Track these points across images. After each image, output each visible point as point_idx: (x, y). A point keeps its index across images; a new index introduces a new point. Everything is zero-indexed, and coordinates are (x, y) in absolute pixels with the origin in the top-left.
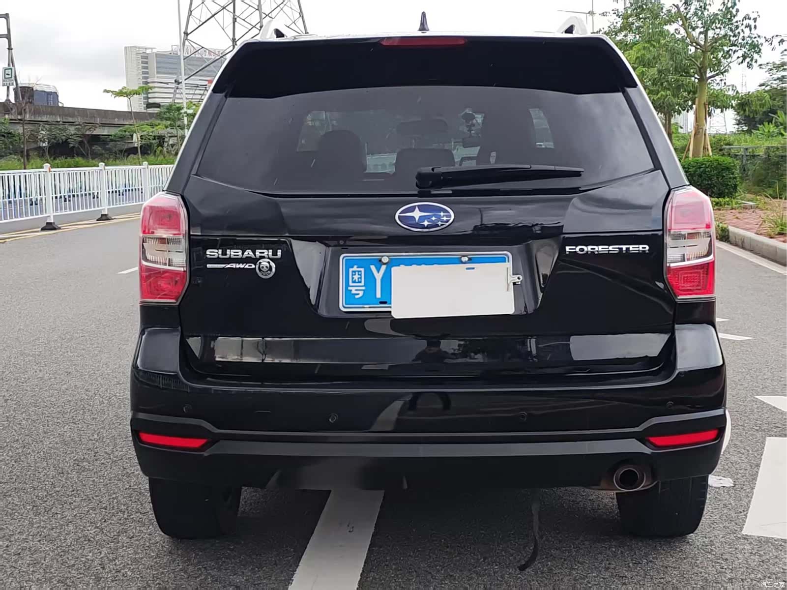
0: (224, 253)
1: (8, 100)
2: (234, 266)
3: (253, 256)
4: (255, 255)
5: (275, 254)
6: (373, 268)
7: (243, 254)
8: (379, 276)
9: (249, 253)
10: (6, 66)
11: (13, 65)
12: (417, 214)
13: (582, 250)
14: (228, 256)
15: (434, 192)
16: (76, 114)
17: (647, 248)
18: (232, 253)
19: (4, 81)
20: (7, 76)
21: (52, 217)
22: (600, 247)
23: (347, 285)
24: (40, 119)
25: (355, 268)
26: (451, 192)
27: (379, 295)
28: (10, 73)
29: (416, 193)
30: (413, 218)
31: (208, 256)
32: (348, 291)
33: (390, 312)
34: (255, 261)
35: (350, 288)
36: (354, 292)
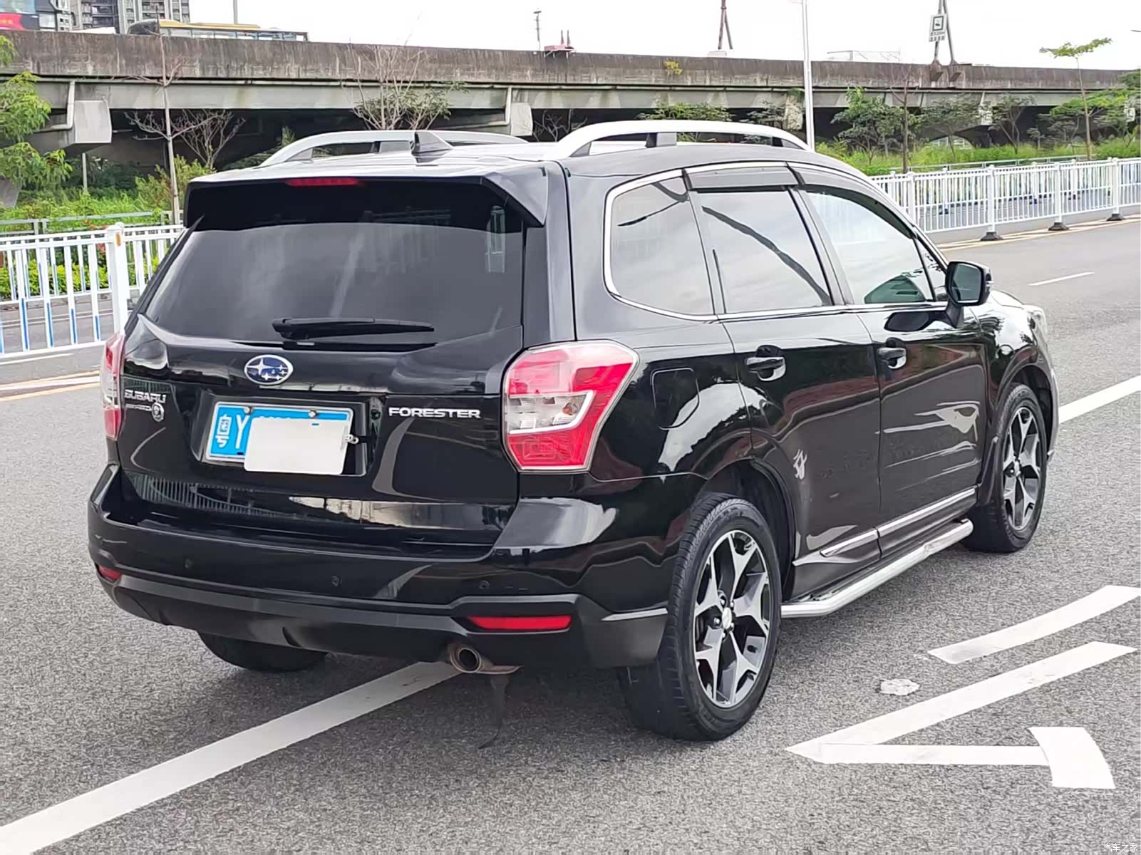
0: (134, 394)
1: (936, 62)
4: (150, 398)
5: (162, 398)
6: (239, 418)
7: (144, 396)
8: (241, 426)
9: (147, 396)
10: (936, 14)
11: (945, 12)
12: (260, 367)
13: (405, 412)
14: (136, 397)
15: (299, 343)
16: (1036, 76)
17: (478, 412)
18: (138, 395)
19: (932, 34)
20: (936, 27)
21: (993, 227)
22: (425, 410)
23: (215, 433)
24: (981, 86)
25: (225, 417)
26: (312, 344)
27: (238, 446)
28: (940, 23)
29: (281, 343)
30: (257, 370)
32: (215, 440)
33: (243, 464)
34: (151, 404)
35: (217, 437)
36: (219, 441)
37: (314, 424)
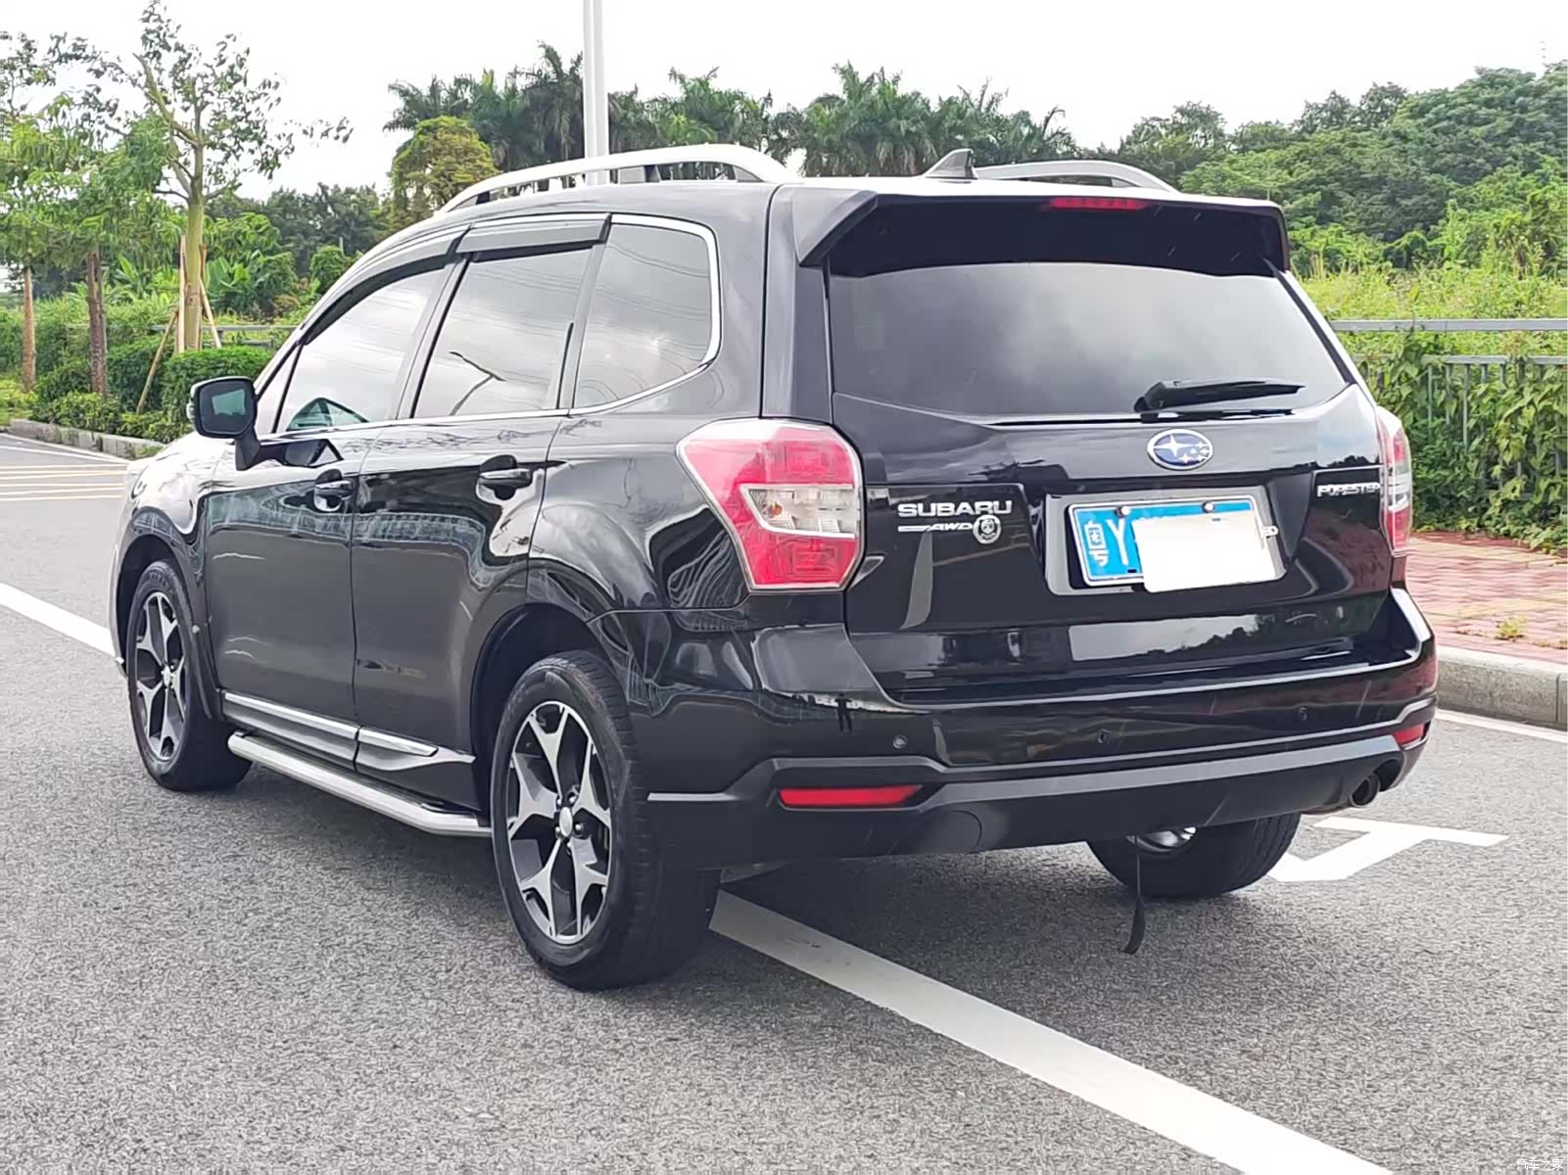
0: (927, 509)
2: (941, 527)
3: (971, 512)
4: (974, 509)
5: (1003, 507)
6: (1110, 523)
7: (956, 509)
8: (1119, 534)
9: (965, 507)
12: (1173, 446)
13: (1332, 490)
14: (933, 514)
15: (1161, 415)
18: (938, 509)
22: (1346, 486)
23: (1087, 549)
25: (1090, 525)
26: (1175, 416)
27: (1125, 561)
31: (901, 514)
32: (1090, 557)
33: (1142, 584)
34: (972, 519)
35: (1091, 553)
36: (1097, 558)
37: (1215, 520)
